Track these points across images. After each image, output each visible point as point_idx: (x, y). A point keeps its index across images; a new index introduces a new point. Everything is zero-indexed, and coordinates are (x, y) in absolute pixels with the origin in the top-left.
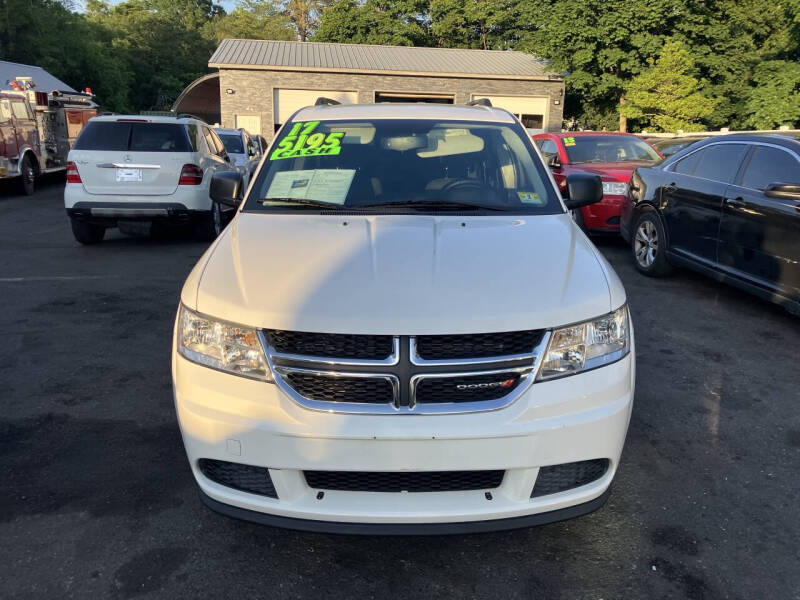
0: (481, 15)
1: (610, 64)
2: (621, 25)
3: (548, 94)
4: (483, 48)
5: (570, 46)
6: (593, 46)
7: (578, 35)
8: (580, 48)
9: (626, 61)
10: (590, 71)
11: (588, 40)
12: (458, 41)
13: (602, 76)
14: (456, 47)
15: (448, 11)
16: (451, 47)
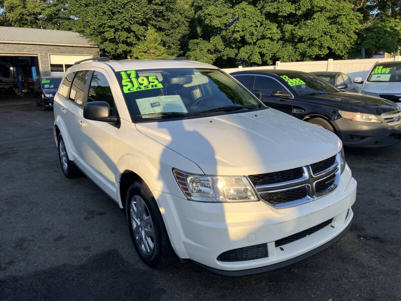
0: (37, 10)
1: (122, 39)
2: (126, 20)
3: (91, 54)
4: (40, 28)
5: (101, 29)
6: (113, 30)
7: (105, 24)
8: (107, 31)
9: (129, 38)
10: (113, 42)
11: (110, 27)
12: (24, 24)
13: (119, 45)
14: (23, 27)
15: (16, 7)
16: (20, 27)
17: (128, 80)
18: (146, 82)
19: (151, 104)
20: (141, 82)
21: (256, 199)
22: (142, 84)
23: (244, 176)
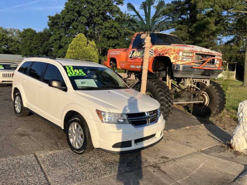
17: (70, 70)
18: (78, 72)
19: (81, 82)
20: (76, 72)
21: (129, 123)
22: (76, 73)
23: (125, 114)
